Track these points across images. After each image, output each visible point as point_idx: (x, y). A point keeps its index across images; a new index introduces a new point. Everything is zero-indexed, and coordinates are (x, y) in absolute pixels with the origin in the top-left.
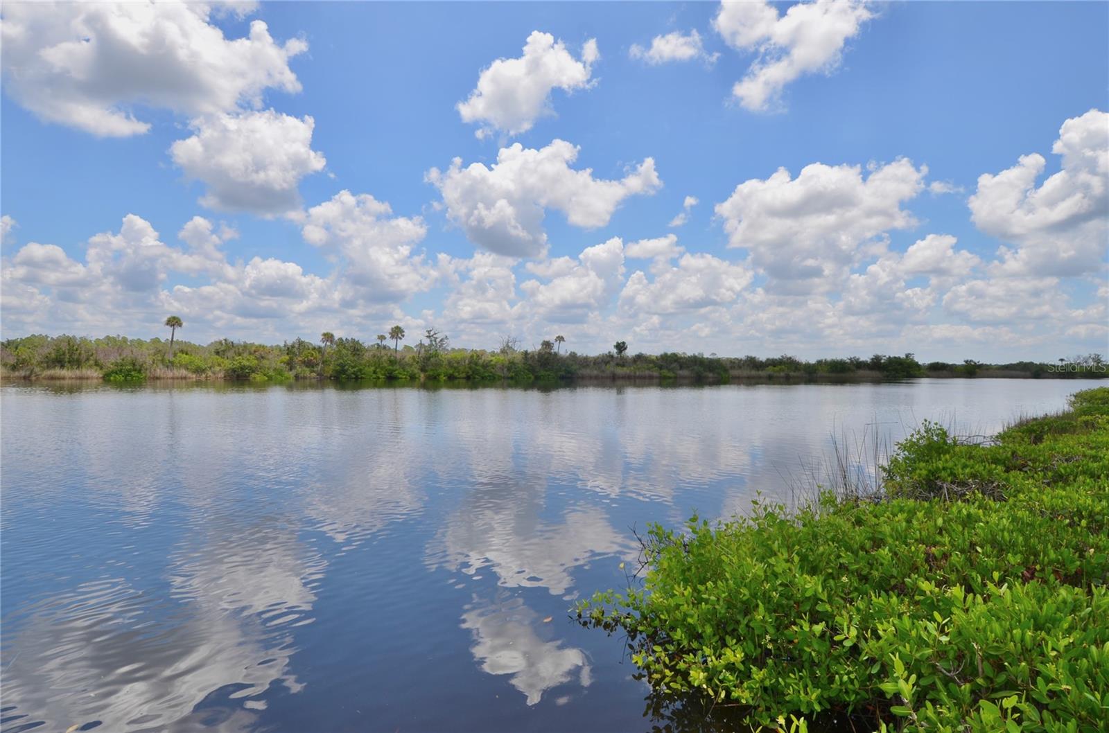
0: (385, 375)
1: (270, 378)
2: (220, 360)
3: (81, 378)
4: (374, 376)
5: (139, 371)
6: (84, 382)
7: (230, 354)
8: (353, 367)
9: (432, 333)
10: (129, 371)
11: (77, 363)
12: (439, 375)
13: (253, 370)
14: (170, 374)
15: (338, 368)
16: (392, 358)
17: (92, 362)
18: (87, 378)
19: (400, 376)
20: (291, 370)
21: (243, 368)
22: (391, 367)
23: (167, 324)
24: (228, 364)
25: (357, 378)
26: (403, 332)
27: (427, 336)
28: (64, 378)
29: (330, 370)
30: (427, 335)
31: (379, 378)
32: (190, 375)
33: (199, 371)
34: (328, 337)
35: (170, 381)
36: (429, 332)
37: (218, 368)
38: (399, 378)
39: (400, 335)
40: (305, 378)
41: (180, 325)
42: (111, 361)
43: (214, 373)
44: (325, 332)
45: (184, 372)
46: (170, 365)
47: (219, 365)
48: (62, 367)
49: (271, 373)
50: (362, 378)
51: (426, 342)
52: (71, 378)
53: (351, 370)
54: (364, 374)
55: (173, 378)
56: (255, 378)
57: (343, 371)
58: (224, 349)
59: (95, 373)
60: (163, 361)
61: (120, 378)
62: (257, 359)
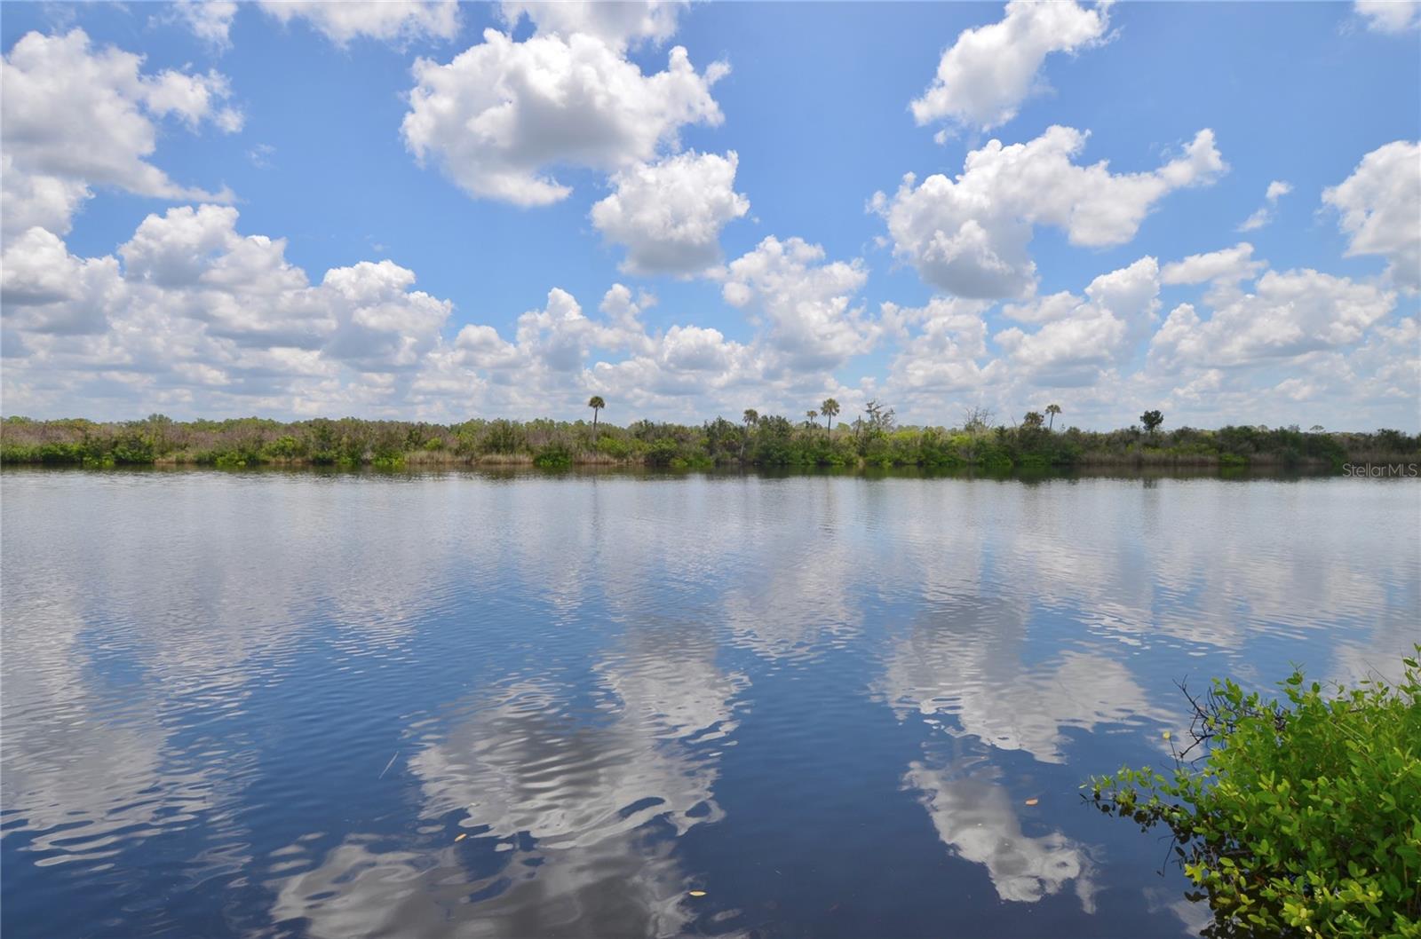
0: (815, 459)
1: (690, 464)
2: (641, 444)
3: (514, 463)
4: (803, 461)
5: (566, 456)
6: (517, 466)
7: (650, 437)
8: (779, 451)
9: (873, 407)
10: (557, 455)
11: (510, 448)
12: (882, 460)
13: (672, 455)
14: (594, 460)
15: (762, 452)
16: (824, 439)
17: (523, 447)
18: (520, 463)
19: (834, 461)
20: (711, 454)
21: (662, 452)
22: (823, 451)
23: (591, 405)
24: (647, 447)
25: (783, 464)
26: (838, 406)
27: (868, 411)
28: (499, 463)
29: (753, 453)
30: (868, 409)
31: (808, 464)
32: (612, 460)
33: (620, 455)
34: (751, 415)
35: (593, 466)
36: (870, 405)
37: (638, 453)
38: (832, 464)
39: (834, 411)
40: (726, 464)
41: (602, 406)
42: (541, 444)
43: (635, 458)
44: (748, 409)
45: (606, 457)
46: (594, 449)
47: (640, 449)
48: (498, 452)
49: (691, 458)
50: (788, 463)
51: (866, 418)
52: (506, 463)
53: (776, 454)
54: (792, 459)
55: (596, 463)
56: (674, 464)
57: (768, 456)
58: (645, 431)
59: (526, 458)
60: (587, 444)
61: (549, 463)
62: (677, 442)
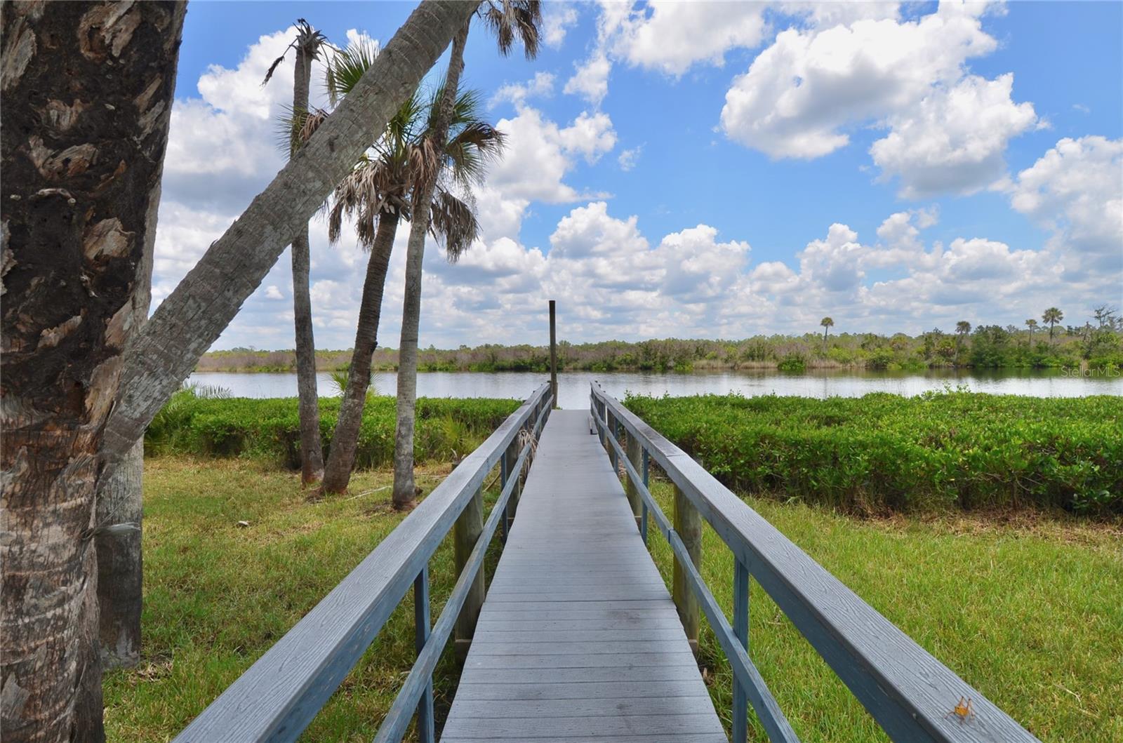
0: (1030, 363)
1: (904, 367)
2: (863, 352)
3: (764, 368)
4: (1018, 364)
5: (801, 363)
6: (766, 370)
7: (872, 347)
8: (993, 355)
9: (1103, 313)
10: (794, 362)
11: (762, 357)
12: (1105, 363)
13: (889, 360)
14: (823, 365)
15: (975, 356)
16: (1042, 344)
17: (771, 356)
18: (768, 368)
19: (1050, 364)
20: (926, 359)
21: (881, 358)
22: (1039, 355)
23: (822, 324)
24: (869, 355)
25: (996, 367)
26: (1061, 314)
27: (1096, 317)
28: (753, 368)
29: (966, 359)
30: (1096, 314)
31: (1023, 367)
32: (837, 364)
33: (845, 361)
34: (964, 326)
35: (823, 370)
36: (1098, 312)
37: (861, 359)
38: (1048, 367)
39: (1056, 319)
40: (939, 367)
41: (832, 324)
42: (783, 355)
43: (857, 363)
44: (961, 321)
45: (833, 363)
46: (824, 357)
47: (862, 356)
48: (753, 360)
49: (905, 362)
50: (1002, 367)
51: (1096, 324)
52: (758, 368)
53: (988, 359)
54: (1005, 362)
55: (825, 368)
56: (890, 367)
57: (982, 360)
58: (869, 341)
59: (773, 364)
60: (818, 354)
61: (788, 367)
62: (893, 350)
